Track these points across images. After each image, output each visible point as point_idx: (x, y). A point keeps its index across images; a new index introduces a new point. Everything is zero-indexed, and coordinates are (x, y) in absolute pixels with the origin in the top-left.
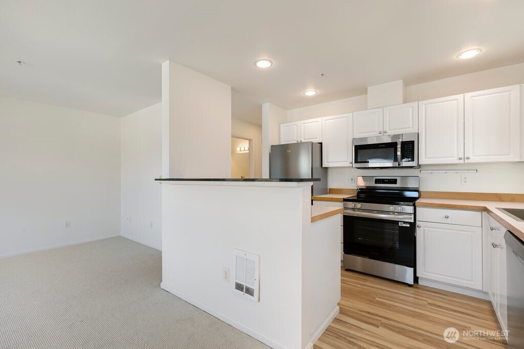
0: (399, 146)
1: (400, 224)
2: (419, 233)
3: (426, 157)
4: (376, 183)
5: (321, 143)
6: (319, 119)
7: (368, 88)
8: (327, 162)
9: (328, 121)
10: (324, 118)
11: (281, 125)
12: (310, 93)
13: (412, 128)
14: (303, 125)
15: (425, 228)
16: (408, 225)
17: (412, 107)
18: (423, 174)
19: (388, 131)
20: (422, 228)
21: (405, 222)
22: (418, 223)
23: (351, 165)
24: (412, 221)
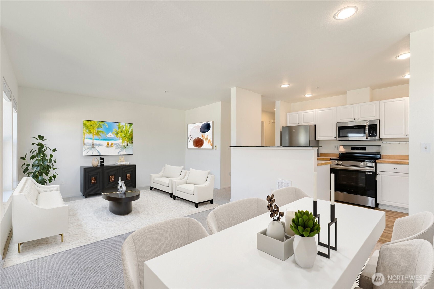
0: (367, 127)
1: (366, 173)
2: (378, 179)
3: (384, 134)
4: (352, 150)
5: (315, 125)
6: (314, 110)
7: (347, 92)
8: (319, 137)
9: (319, 112)
10: (317, 110)
11: (287, 113)
12: (309, 95)
13: (376, 116)
14: (303, 114)
15: (382, 175)
16: (372, 174)
17: (376, 104)
18: (383, 144)
19: (360, 118)
20: (380, 175)
21: (369, 172)
22: (378, 172)
23: (335, 139)
24: (374, 171)
